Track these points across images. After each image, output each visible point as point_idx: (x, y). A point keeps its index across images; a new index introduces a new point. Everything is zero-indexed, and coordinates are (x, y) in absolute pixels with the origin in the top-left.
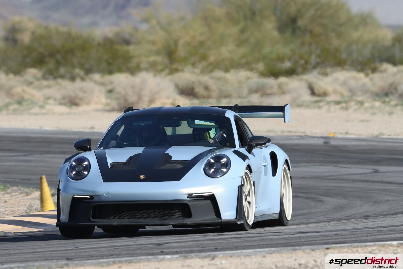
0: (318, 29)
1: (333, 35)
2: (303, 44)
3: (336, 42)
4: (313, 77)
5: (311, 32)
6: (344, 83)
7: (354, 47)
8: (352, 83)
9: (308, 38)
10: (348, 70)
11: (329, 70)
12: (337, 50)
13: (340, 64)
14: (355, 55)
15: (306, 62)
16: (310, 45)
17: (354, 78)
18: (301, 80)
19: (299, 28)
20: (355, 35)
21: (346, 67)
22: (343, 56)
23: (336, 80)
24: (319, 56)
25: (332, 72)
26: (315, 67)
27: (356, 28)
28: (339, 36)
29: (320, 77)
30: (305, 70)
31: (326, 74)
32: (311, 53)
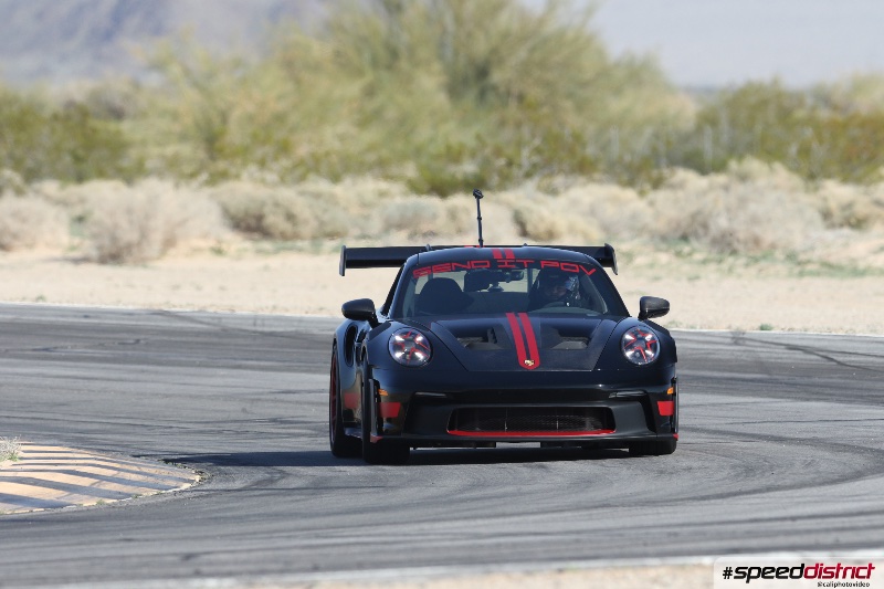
0: (535, 93)
1: (568, 104)
2: (502, 123)
3: (573, 121)
4: (523, 196)
5: (521, 98)
6: (592, 212)
7: (613, 133)
8: (610, 212)
9: (513, 110)
10: (600, 182)
11: (559, 180)
12: (577, 138)
13: (583, 168)
14: (615, 150)
15: (510, 164)
16: (518, 125)
17: (615, 200)
18: (499, 202)
19: (494, 88)
20: (616, 106)
21: (597, 176)
22: (590, 151)
23: (574, 203)
24: (538, 151)
25: (567, 187)
26: (528, 175)
27: (618, 91)
28: (580, 107)
29: (541, 196)
30: (506, 181)
31: (553, 192)
32: (520, 144)
